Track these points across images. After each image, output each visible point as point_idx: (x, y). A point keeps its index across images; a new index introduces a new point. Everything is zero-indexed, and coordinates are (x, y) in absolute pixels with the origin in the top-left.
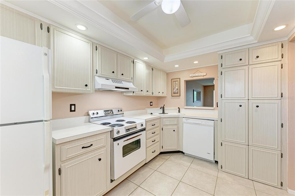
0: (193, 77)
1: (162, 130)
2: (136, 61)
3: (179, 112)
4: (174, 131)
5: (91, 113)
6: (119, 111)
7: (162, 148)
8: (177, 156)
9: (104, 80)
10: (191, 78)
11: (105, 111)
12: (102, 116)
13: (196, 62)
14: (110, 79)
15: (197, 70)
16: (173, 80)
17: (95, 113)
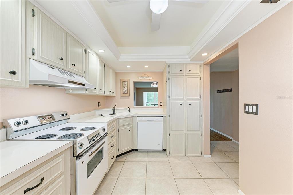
0: (142, 79)
1: (118, 132)
2: (89, 51)
3: (129, 111)
4: (130, 130)
5: (12, 122)
6: (63, 115)
7: (118, 151)
8: (132, 154)
9: (47, 67)
10: (140, 80)
11: (39, 117)
12: (37, 126)
13: (146, 67)
14: (55, 68)
15: (144, 73)
16: (122, 80)
17: (21, 122)
